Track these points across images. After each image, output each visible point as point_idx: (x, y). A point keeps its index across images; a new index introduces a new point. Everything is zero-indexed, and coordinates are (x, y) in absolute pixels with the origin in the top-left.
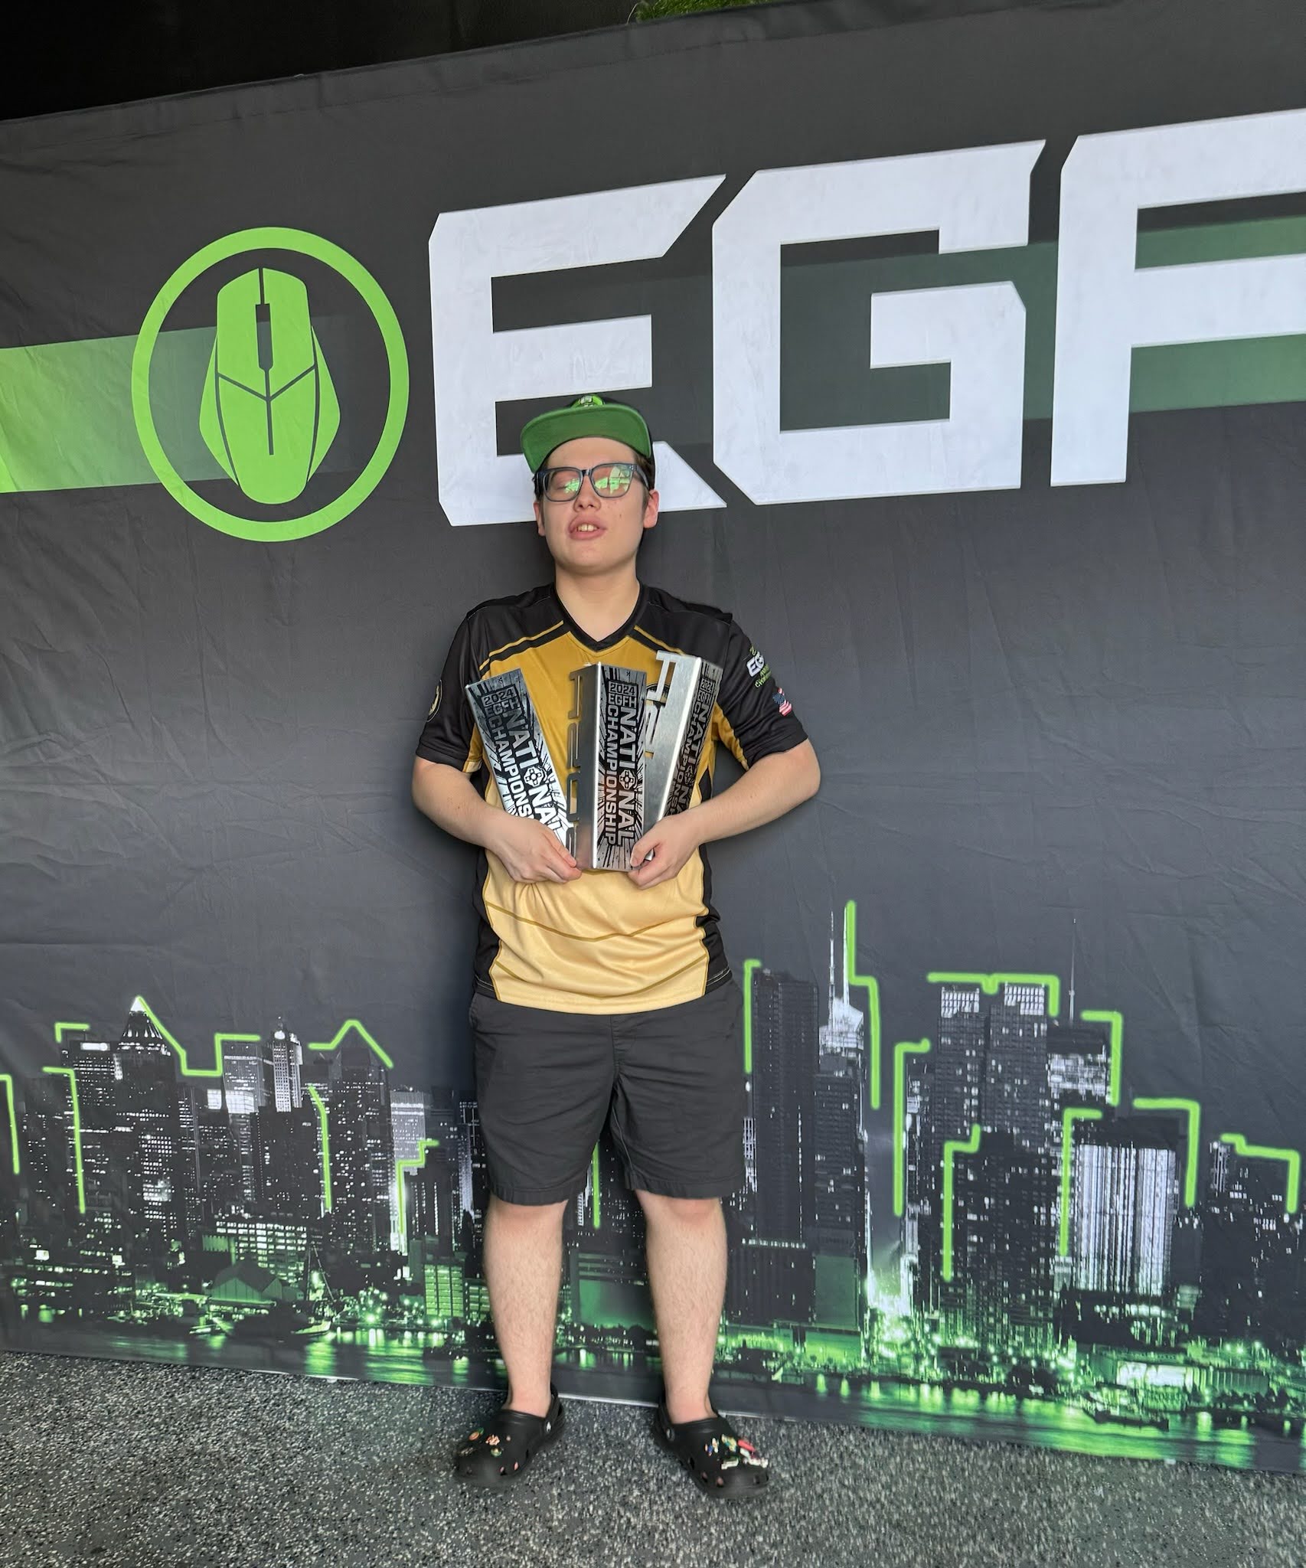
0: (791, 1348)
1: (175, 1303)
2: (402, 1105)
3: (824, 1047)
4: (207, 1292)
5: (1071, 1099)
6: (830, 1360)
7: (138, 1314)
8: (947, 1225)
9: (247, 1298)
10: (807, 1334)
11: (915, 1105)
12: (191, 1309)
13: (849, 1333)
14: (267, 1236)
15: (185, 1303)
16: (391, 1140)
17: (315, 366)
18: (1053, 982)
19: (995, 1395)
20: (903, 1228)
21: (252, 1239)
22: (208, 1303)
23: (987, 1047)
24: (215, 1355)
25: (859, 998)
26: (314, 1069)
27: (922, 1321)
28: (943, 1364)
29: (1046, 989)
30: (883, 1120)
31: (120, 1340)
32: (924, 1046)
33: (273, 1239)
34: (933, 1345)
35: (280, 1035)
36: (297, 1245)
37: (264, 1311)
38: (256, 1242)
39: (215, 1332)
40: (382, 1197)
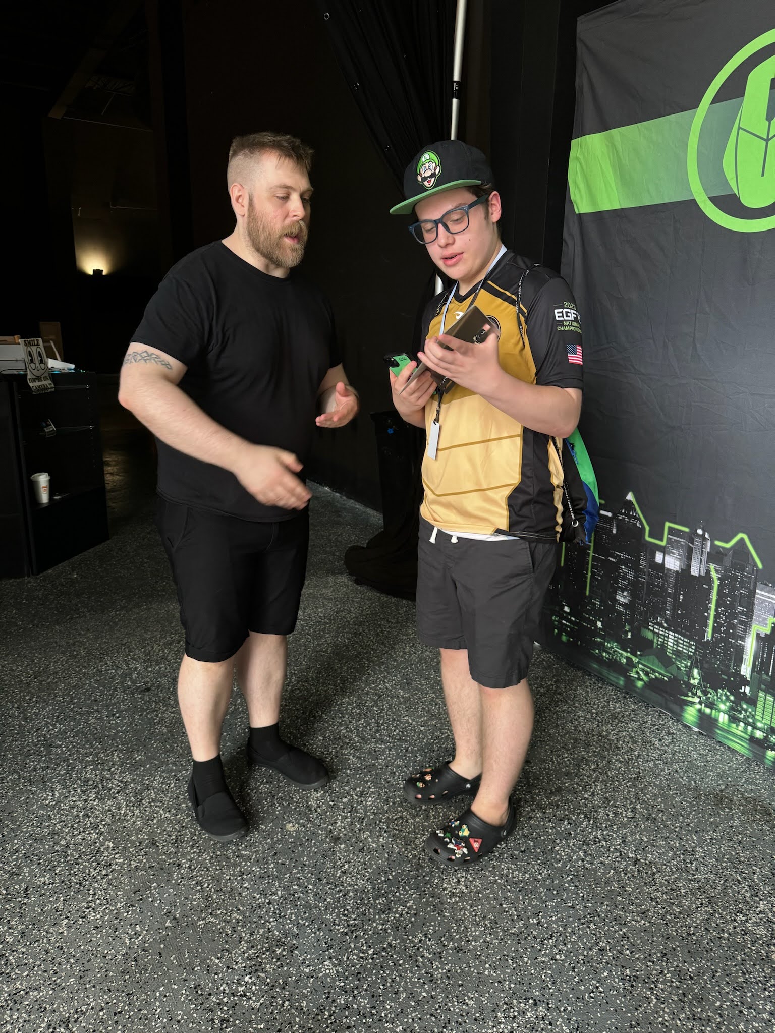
1: (624, 656)
2: (763, 593)
4: (640, 657)
7: (604, 654)
9: (658, 668)
12: (630, 662)
14: (674, 640)
15: (627, 658)
16: (752, 612)
21: (666, 639)
22: (639, 663)
24: (638, 690)
26: (716, 556)
31: (595, 664)
33: (676, 642)
35: (700, 532)
36: (689, 651)
37: (665, 679)
38: (667, 641)
39: (640, 679)
40: (740, 642)
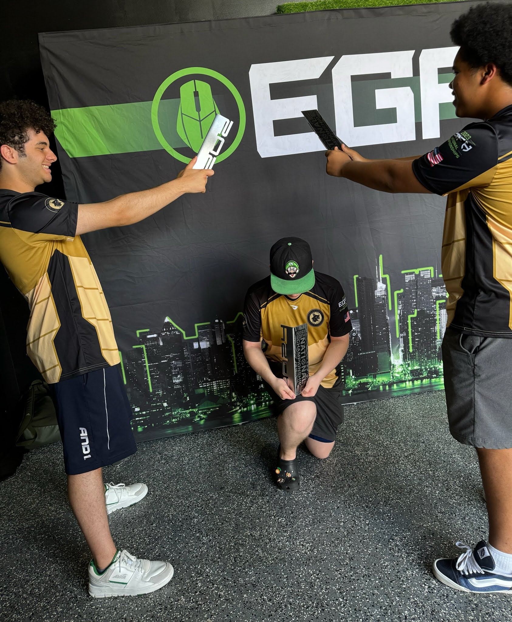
0: (373, 380)
1: (187, 414)
3: (376, 295)
4: (198, 407)
5: (438, 298)
6: (383, 381)
7: (174, 420)
8: (410, 338)
9: (211, 406)
10: (377, 375)
11: (400, 307)
12: (193, 414)
13: (387, 372)
17: (215, 111)
18: (432, 268)
19: (425, 379)
20: (399, 341)
21: (212, 387)
22: (198, 411)
23: (417, 288)
24: (201, 426)
25: (384, 281)
26: (229, 329)
27: (406, 364)
28: (411, 375)
29: (430, 270)
30: (393, 312)
31: (167, 431)
32: (402, 291)
33: (218, 385)
34: (409, 370)
35: (217, 321)
36: (227, 385)
37: (217, 409)
39: (201, 419)
